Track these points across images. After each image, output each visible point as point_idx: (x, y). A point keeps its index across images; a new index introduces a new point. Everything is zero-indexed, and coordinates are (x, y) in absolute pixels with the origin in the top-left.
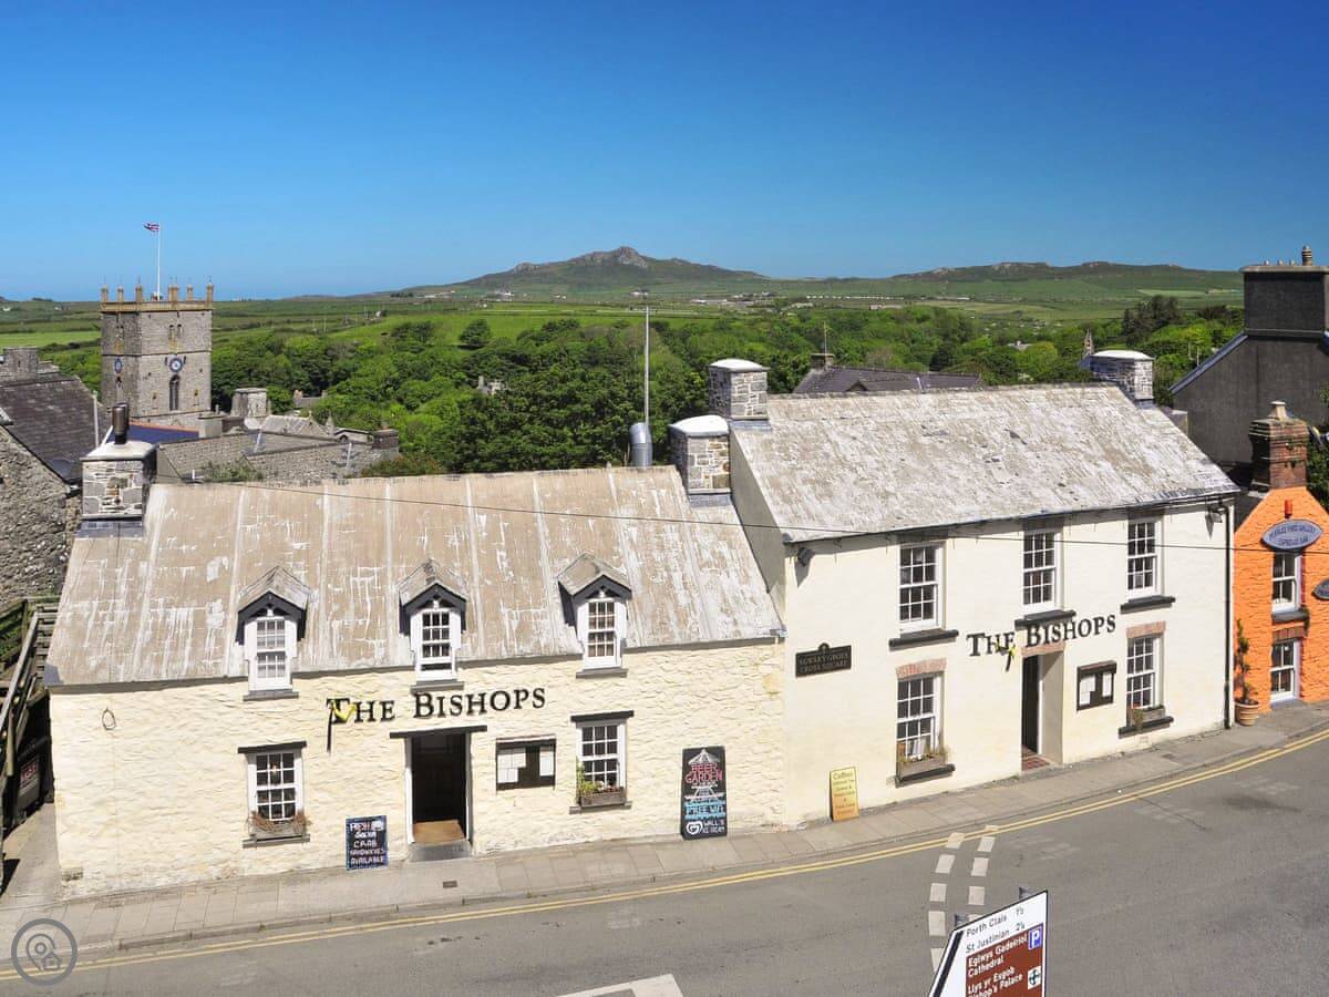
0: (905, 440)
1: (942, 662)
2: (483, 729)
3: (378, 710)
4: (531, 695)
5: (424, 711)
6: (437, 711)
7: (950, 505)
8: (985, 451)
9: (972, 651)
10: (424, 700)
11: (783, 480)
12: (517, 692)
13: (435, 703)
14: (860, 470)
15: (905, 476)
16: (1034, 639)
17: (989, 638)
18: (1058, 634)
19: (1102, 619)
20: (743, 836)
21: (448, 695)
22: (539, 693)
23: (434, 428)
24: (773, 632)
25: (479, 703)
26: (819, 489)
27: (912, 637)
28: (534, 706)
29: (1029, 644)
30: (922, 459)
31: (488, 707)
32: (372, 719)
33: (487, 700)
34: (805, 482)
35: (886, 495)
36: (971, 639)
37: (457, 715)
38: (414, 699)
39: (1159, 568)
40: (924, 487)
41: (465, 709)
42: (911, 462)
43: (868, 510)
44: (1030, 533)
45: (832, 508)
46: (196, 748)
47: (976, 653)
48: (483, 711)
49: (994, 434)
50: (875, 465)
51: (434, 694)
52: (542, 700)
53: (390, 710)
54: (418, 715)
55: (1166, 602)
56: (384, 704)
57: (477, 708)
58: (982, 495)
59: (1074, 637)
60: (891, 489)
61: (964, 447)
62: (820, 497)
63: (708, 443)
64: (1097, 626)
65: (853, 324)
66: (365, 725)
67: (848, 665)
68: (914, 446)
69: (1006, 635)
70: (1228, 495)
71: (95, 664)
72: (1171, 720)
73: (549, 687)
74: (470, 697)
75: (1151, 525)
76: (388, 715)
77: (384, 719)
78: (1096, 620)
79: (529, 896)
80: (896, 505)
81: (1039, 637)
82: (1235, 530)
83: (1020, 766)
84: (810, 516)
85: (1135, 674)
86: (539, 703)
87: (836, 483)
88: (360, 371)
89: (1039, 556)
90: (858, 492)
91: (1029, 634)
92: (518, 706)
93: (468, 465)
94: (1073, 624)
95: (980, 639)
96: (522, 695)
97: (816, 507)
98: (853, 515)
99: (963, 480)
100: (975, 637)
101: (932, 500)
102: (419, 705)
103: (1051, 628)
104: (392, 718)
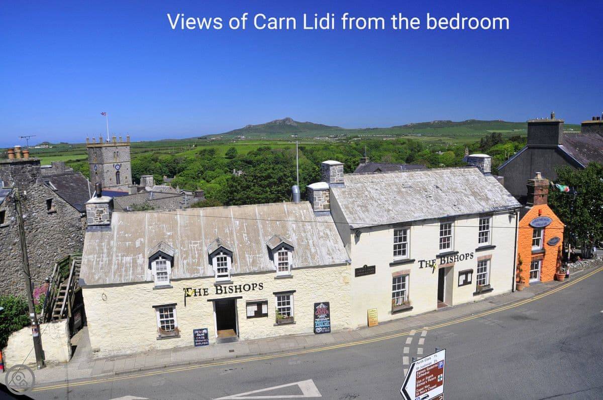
0: (396, 190)
1: (409, 270)
2: (241, 297)
3: (202, 292)
4: (258, 285)
5: (219, 292)
6: (224, 291)
7: (413, 214)
8: (426, 193)
9: (420, 266)
10: (219, 288)
11: (350, 206)
12: (253, 284)
13: (223, 289)
14: (379, 201)
15: (396, 203)
16: (443, 262)
17: (426, 262)
18: (452, 260)
19: (468, 254)
20: (337, 332)
21: (228, 286)
22: (261, 284)
23: (217, 189)
24: (347, 261)
25: (239, 289)
26: (364, 209)
27: (398, 262)
28: (259, 289)
29: (441, 264)
30: (402, 198)
31: (242, 290)
32: (200, 295)
33: (242, 287)
34: (358, 206)
35: (389, 210)
36: (420, 263)
37: (231, 293)
38: (215, 288)
39: (490, 235)
40: (403, 207)
41: (234, 291)
42: (398, 198)
43: (382, 217)
44: (442, 223)
45: (368, 215)
46: (137, 306)
47: (421, 267)
48: (241, 291)
49: (430, 187)
50: (385, 200)
51: (223, 286)
52: (262, 287)
53: (207, 292)
54: (217, 293)
55: (492, 247)
56: (204, 289)
57: (238, 290)
58: (425, 210)
59: (458, 261)
60: (391, 208)
61: (419, 192)
62: (363, 212)
63: (321, 192)
64: (466, 257)
65: (376, 146)
66: (198, 297)
67: (374, 273)
68: (399, 192)
69: (433, 261)
70: (517, 208)
71: (97, 278)
72: (492, 289)
73: (265, 282)
74: (236, 286)
75: (488, 220)
76: (206, 293)
77: (205, 295)
78: (466, 254)
79: (260, 354)
80: (392, 214)
81: (445, 261)
82: (520, 220)
83: (437, 306)
84: (360, 219)
85: (480, 273)
86: (261, 288)
87: (370, 207)
88: (188, 168)
89: (446, 232)
90: (378, 209)
91: (441, 260)
92: (253, 289)
93: (231, 202)
94: (458, 256)
95: (423, 263)
96: (255, 285)
97: (362, 215)
98: (376, 218)
99: (418, 204)
100: (421, 261)
101: (406, 212)
102: (217, 290)
103: (449, 258)
104: (208, 295)
